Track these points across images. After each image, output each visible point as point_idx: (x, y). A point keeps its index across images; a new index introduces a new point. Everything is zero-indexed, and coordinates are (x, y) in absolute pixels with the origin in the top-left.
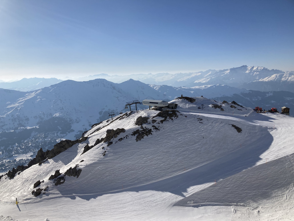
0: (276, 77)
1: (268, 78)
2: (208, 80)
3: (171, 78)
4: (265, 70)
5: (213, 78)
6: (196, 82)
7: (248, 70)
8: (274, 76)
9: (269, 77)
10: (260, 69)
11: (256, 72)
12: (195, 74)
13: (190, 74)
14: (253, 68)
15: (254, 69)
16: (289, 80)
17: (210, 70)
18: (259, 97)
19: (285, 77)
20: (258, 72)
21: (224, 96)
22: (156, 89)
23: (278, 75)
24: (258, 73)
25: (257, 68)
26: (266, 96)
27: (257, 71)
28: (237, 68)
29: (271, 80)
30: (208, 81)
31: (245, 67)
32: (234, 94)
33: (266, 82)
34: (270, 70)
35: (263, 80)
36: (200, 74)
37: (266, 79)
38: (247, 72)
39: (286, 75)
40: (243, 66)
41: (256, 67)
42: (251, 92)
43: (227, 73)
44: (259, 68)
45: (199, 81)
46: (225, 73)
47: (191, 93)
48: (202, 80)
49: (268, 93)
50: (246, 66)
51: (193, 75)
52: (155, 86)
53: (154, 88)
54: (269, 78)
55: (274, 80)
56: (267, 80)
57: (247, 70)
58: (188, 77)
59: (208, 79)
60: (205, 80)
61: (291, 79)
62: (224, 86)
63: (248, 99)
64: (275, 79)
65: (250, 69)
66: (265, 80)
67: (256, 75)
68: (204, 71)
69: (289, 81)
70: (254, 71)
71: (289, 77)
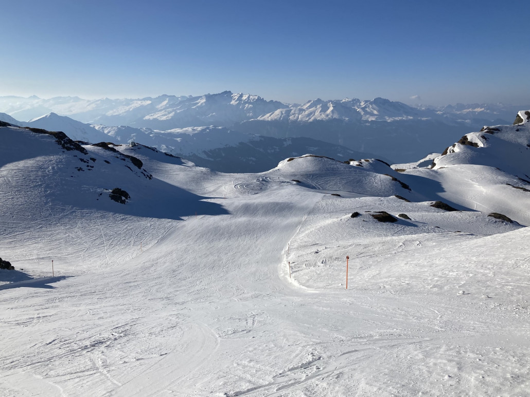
0: (282, 114)
1: (270, 116)
2: (171, 115)
3: (89, 108)
4: (260, 100)
5: (178, 111)
6: (147, 117)
7: (234, 99)
8: (278, 112)
9: (272, 114)
10: (253, 100)
11: (247, 105)
12: (139, 102)
13: (128, 102)
14: (241, 96)
15: (244, 98)
16: (299, 119)
17: (165, 96)
18: (275, 147)
19: (293, 114)
20: (250, 103)
21: (226, 145)
22: (109, 134)
23: (284, 111)
24: (250, 105)
25: (249, 97)
26: (284, 145)
27: (248, 101)
28: (216, 95)
29: (275, 119)
30: (172, 117)
31: (228, 94)
32: (240, 143)
33: (268, 122)
34: (268, 101)
35: (263, 118)
36: (149, 102)
37: (268, 117)
38: (233, 102)
39: (295, 111)
40: (226, 92)
41: (247, 96)
42: (263, 139)
43: (202, 104)
44: (251, 97)
45: (155, 117)
46: (198, 103)
47: (177, 141)
48: (159, 115)
49: (285, 140)
50: (230, 92)
51: (137, 104)
52: (106, 127)
53: (103, 131)
54: (272, 116)
55: (280, 118)
56: (269, 119)
57: (231, 98)
58: (127, 108)
59: (169, 113)
60: (164, 115)
61: (302, 118)
62: (222, 128)
63: (261, 150)
64: (281, 116)
65: (236, 97)
66: (267, 119)
67: (249, 110)
68: (154, 96)
69: (300, 121)
70: (245, 103)
71: (299, 114)
